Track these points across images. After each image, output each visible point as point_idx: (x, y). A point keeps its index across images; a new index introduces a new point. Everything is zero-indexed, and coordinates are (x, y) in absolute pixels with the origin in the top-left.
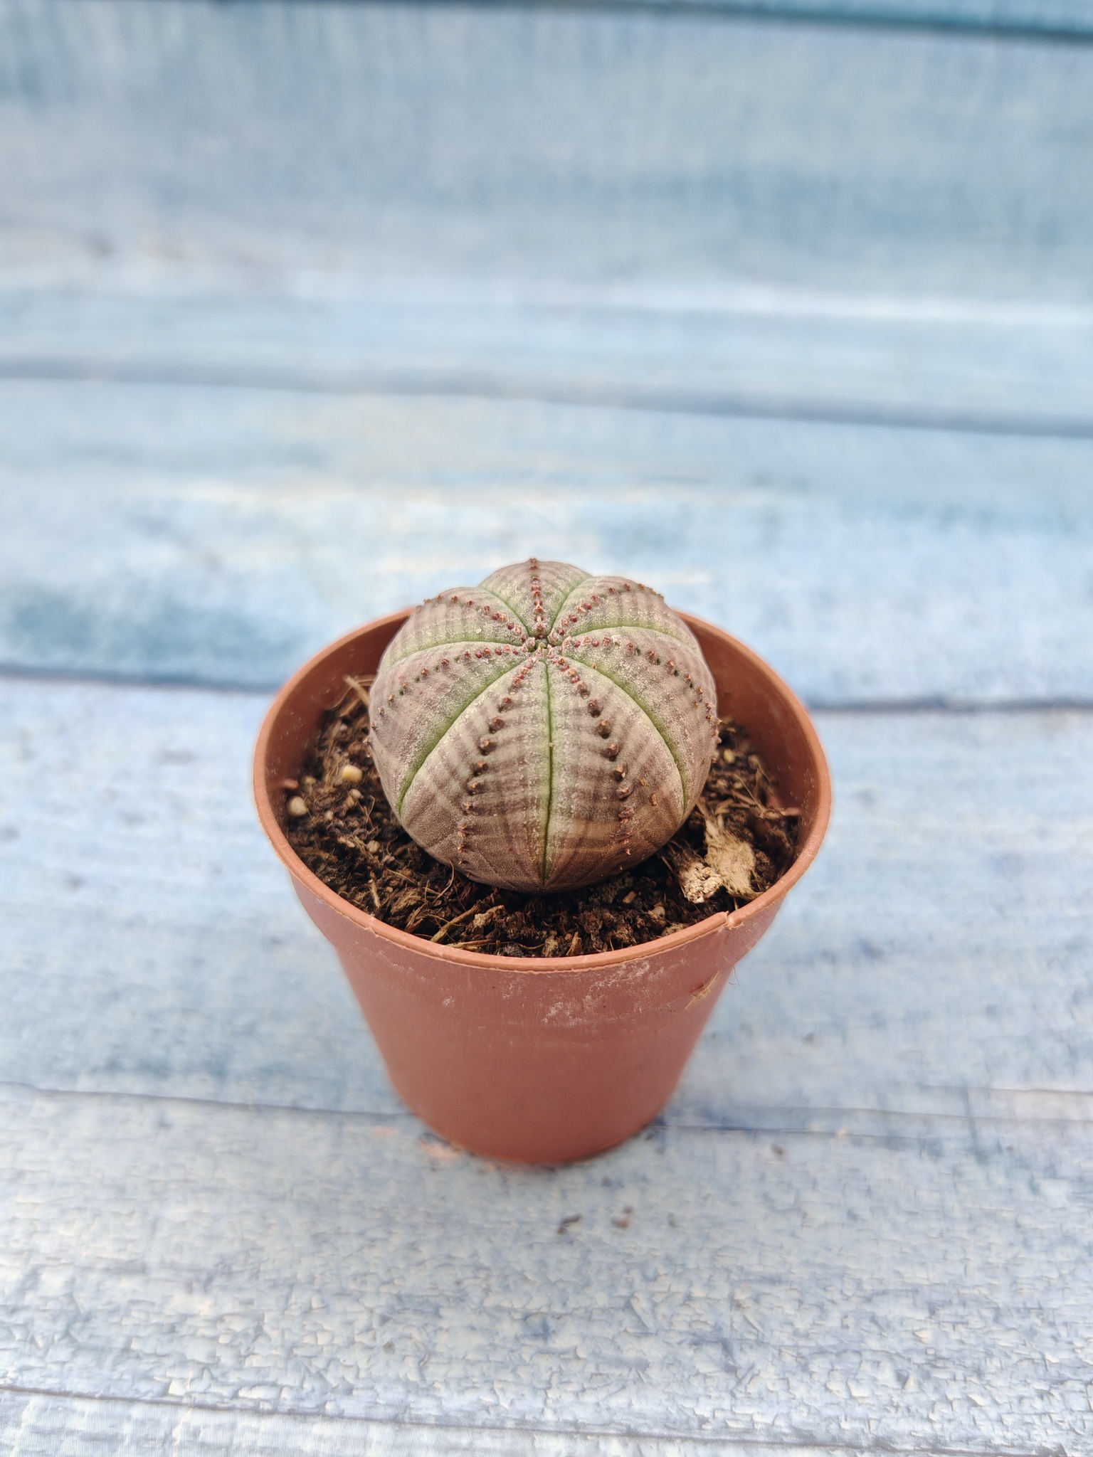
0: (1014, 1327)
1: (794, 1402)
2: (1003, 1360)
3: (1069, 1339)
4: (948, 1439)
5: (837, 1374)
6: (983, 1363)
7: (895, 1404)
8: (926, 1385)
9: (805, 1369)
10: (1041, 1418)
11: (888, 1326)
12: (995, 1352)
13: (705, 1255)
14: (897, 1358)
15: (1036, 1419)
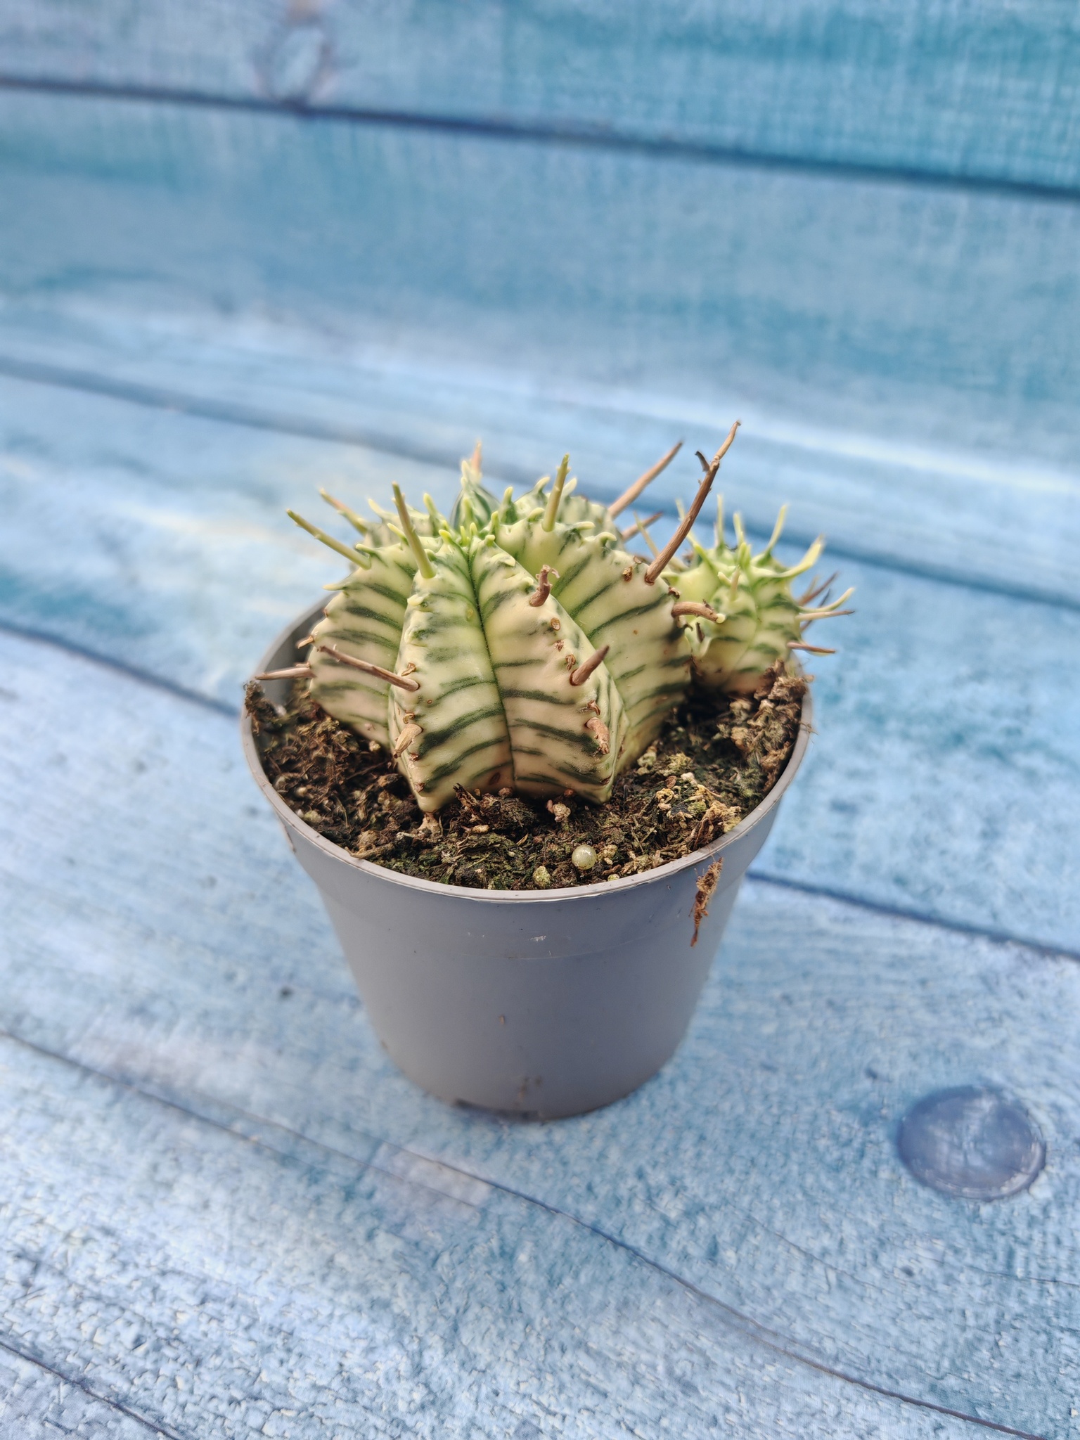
0: (257, 1339)
1: (49, 1326)
2: (227, 1363)
3: (293, 1368)
4: (133, 1401)
5: (94, 1320)
6: (208, 1358)
7: (118, 1359)
8: (151, 1354)
9: (76, 1305)
10: (216, 1419)
11: (162, 1299)
12: (225, 1353)
13: (78, 1194)
14: (147, 1326)
15: (212, 1417)
